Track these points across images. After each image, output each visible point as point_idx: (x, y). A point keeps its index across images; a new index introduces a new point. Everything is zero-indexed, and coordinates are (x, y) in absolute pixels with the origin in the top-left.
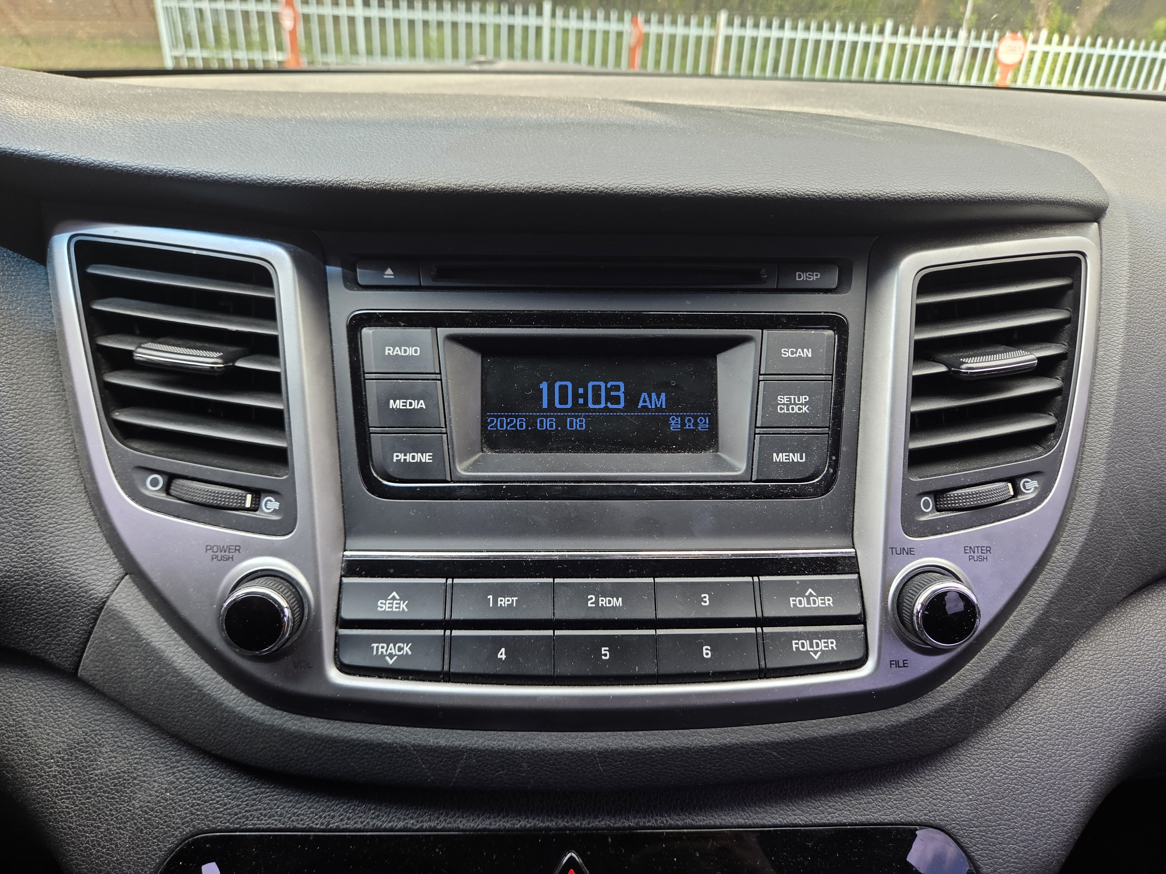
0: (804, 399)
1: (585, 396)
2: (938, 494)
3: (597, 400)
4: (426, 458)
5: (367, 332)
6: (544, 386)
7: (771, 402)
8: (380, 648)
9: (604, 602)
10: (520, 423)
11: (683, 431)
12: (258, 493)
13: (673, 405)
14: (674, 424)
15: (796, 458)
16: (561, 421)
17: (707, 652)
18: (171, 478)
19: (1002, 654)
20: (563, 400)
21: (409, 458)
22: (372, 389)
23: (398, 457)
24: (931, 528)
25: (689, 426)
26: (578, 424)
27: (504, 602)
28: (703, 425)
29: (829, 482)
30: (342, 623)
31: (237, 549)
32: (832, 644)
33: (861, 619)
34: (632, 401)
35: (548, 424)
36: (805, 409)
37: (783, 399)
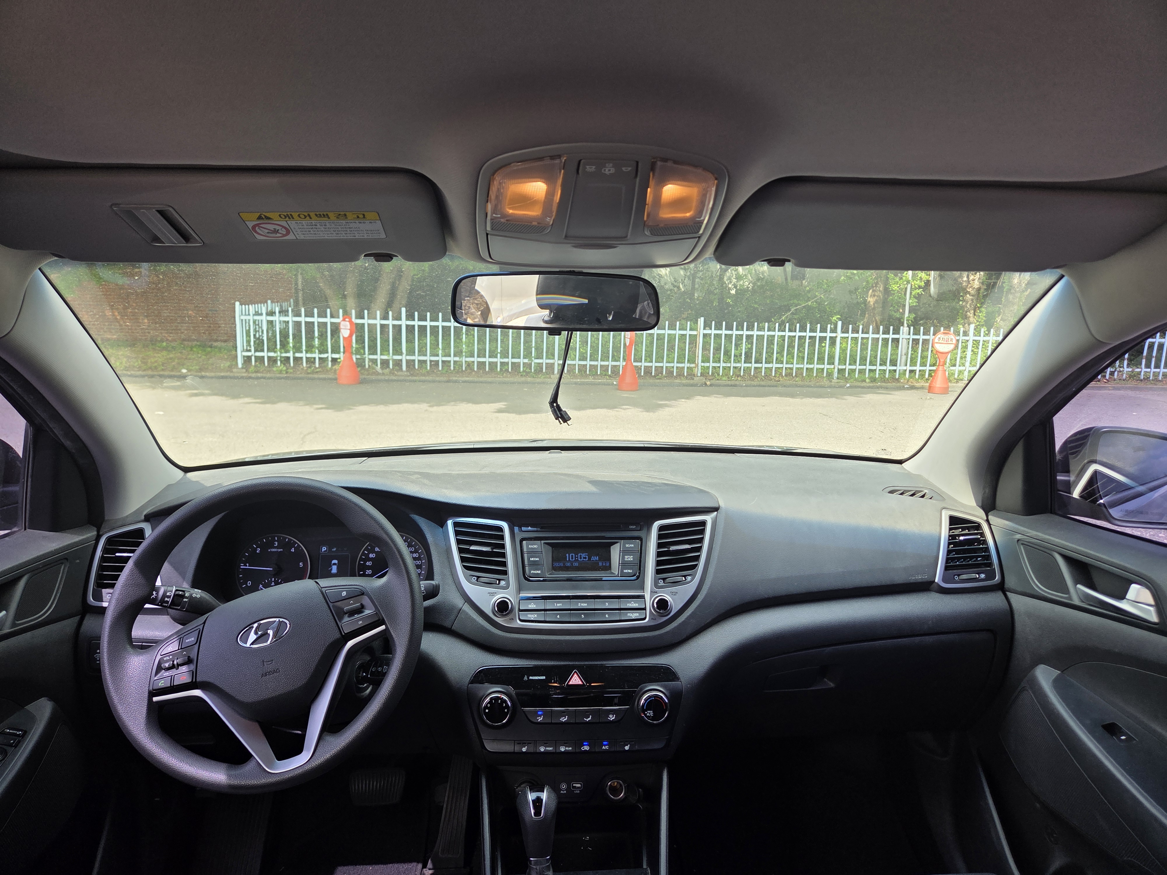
0: (632, 557)
1: (578, 557)
2: (664, 579)
3: (581, 558)
4: (539, 572)
5: (524, 542)
6: (567, 555)
7: (623, 558)
8: (529, 616)
9: (582, 605)
10: (561, 564)
11: (603, 566)
12: (499, 580)
13: (600, 559)
14: (600, 564)
15: (630, 571)
16: (572, 564)
17: (607, 616)
18: (478, 577)
19: (683, 619)
20: (572, 558)
21: (535, 572)
22: (526, 556)
23: (532, 572)
24: (662, 587)
25: (604, 565)
26: (576, 564)
27: (558, 605)
28: (608, 564)
29: (638, 577)
30: (520, 610)
31: (496, 593)
32: (638, 614)
33: (645, 609)
34: (590, 559)
35: (569, 564)
36: (632, 559)
37: (627, 557)
